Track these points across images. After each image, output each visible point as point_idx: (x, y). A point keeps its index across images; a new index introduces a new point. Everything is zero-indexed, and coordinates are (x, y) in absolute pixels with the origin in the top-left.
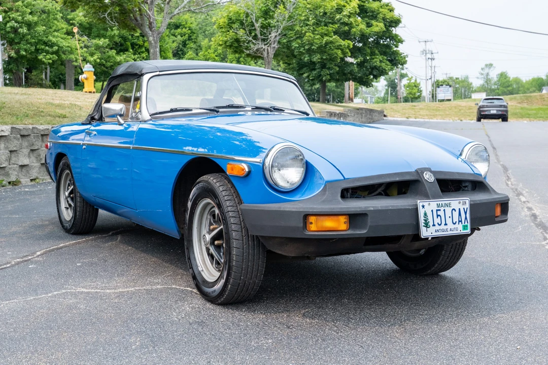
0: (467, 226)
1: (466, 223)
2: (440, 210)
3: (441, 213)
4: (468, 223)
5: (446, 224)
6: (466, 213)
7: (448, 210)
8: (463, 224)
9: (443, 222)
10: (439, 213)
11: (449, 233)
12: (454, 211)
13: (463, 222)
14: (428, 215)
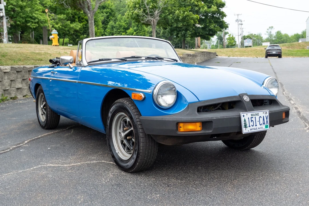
9: (255, 125)
12: (260, 118)
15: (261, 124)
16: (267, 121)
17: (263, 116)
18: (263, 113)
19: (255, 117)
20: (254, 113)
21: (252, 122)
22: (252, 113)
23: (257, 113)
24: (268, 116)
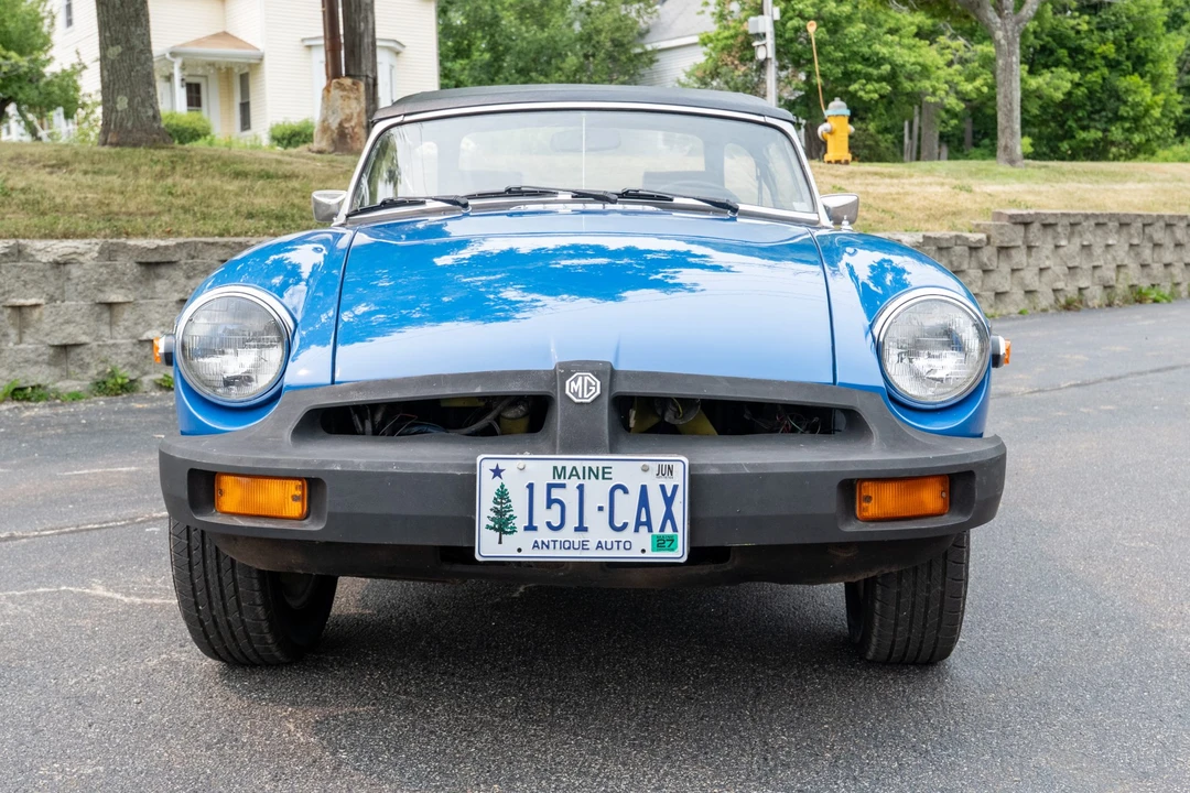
0: (672, 540)
1: (669, 531)
2: (563, 486)
3: (569, 496)
4: (675, 529)
5: (581, 528)
6: (669, 501)
7: (597, 492)
8: (656, 531)
10: (556, 493)
11: (593, 554)
12: (618, 493)
13: (656, 525)
14: (511, 496)
15: (618, 524)
16: (669, 515)
17: (644, 489)
18: (645, 469)
19: (581, 488)
20: (579, 466)
21: (556, 508)
22: (560, 465)
23: (601, 464)
24: (675, 488)
